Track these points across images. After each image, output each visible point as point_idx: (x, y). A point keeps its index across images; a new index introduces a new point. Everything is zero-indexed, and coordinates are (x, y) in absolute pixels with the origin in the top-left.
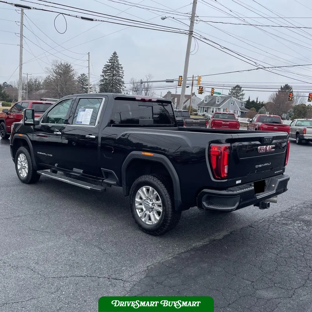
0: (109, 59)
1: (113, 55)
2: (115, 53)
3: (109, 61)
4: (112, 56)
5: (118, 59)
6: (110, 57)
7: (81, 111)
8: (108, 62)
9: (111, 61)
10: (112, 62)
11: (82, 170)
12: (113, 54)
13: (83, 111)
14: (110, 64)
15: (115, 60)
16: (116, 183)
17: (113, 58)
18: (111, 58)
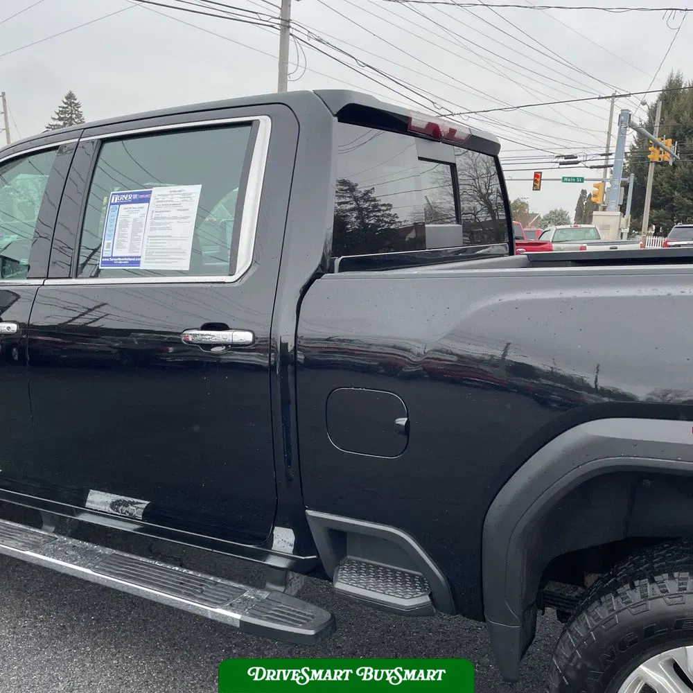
0: (58, 111)
1: (65, 101)
2: (70, 97)
3: (57, 117)
4: (65, 103)
5: (79, 110)
6: (60, 107)
7: (119, 204)
8: (54, 119)
9: (62, 116)
10: (65, 117)
11: (145, 503)
12: (67, 98)
13: (134, 201)
14: (61, 123)
15: (72, 113)
16: (427, 599)
17: (67, 108)
18: (61, 109)
